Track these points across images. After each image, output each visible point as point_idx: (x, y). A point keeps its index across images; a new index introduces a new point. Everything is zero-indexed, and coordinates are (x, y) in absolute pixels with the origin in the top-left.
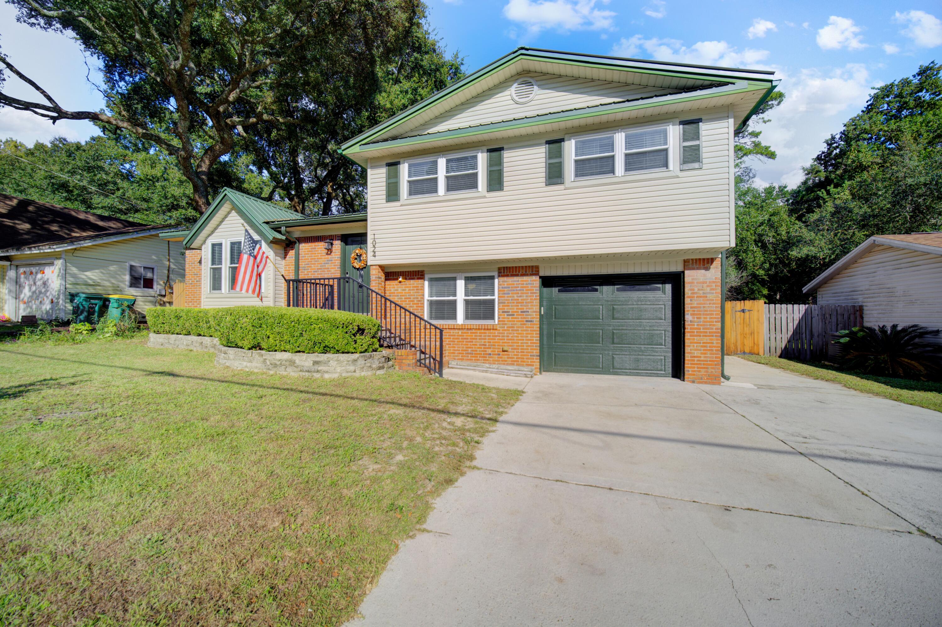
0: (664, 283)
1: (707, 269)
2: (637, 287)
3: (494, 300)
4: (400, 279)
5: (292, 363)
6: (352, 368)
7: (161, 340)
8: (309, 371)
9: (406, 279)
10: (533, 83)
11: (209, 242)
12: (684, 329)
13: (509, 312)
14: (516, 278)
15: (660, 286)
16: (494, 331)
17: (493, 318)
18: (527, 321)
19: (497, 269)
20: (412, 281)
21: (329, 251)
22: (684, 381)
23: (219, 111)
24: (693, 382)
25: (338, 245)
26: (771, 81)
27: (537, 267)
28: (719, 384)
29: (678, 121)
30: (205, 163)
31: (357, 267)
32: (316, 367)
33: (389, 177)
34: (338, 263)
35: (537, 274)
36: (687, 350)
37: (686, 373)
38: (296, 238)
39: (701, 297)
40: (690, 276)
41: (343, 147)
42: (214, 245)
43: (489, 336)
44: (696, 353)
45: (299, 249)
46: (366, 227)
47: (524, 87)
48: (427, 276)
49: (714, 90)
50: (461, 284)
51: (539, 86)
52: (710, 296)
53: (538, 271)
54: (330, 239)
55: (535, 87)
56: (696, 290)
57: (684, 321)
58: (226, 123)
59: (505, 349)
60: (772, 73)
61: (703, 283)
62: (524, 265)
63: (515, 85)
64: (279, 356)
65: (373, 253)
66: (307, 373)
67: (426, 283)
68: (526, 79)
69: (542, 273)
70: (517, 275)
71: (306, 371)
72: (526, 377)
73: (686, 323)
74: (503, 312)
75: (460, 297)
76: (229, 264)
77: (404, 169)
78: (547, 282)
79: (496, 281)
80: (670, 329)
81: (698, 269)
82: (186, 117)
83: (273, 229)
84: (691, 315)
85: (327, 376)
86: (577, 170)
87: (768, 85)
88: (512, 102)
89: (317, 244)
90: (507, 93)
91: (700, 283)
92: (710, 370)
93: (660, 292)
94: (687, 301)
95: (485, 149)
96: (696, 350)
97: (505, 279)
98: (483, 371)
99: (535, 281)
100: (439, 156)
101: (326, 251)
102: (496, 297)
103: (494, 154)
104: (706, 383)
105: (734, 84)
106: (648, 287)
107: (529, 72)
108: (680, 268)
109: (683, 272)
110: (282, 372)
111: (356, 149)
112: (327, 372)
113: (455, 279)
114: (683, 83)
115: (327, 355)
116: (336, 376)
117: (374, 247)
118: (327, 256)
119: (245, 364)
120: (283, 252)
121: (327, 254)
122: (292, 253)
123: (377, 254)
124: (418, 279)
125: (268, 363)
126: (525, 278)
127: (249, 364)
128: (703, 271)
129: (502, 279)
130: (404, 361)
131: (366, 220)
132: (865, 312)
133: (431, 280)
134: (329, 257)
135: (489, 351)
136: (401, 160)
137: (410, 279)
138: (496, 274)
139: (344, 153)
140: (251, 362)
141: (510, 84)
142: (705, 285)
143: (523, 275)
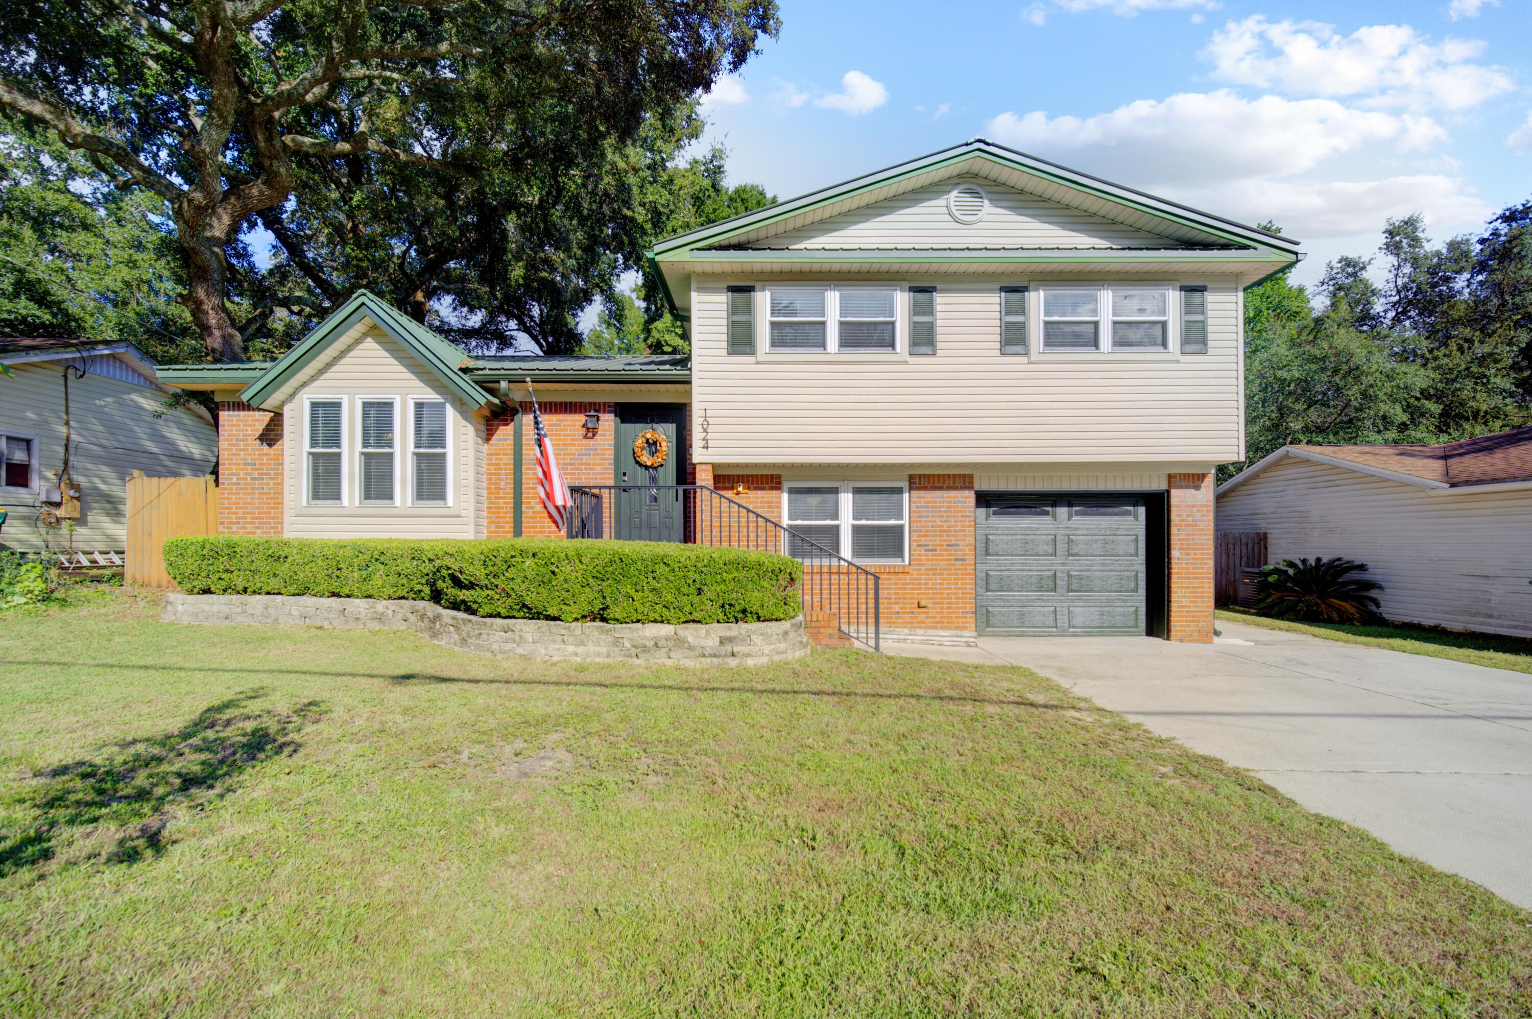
0: (1135, 505)
1: (1197, 488)
2: (1102, 510)
3: (901, 527)
4: (740, 489)
5: (679, 642)
6: (782, 646)
7: (225, 609)
8: (715, 656)
9: (749, 488)
10: (983, 195)
11: (305, 399)
12: (1169, 568)
13: (928, 545)
14: (938, 493)
15: (1131, 508)
16: (904, 576)
17: (899, 553)
18: (956, 560)
19: (907, 478)
20: (760, 493)
21: (591, 432)
22: (1168, 638)
23: (272, 117)
24: (1181, 641)
25: (608, 421)
26: (1296, 254)
27: (971, 477)
28: (1211, 641)
29: (1178, 285)
30: (219, 219)
31: (649, 464)
32: (728, 648)
33: (734, 310)
34: (610, 454)
35: (970, 487)
36: (1174, 597)
37: (1172, 629)
38: (521, 403)
39: (1189, 525)
40: (1178, 497)
41: (657, 249)
42: (315, 406)
43: (896, 584)
44: (1184, 602)
45: (521, 425)
46: (689, 393)
47: (967, 198)
48: (786, 485)
49: (1233, 253)
50: (846, 501)
51: (990, 200)
52: (1201, 525)
53: (972, 483)
54: (592, 409)
55: (986, 202)
56: (1184, 517)
57: (1169, 558)
58: (283, 142)
59: (923, 603)
60: (1297, 244)
61: (1193, 506)
62: (951, 472)
63: (955, 193)
64: (652, 631)
65: (703, 443)
66: (715, 660)
67: (785, 496)
68: (972, 186)
69: (978, 486)
70: (941, 488)
71: (711, 656)
72: (969, 646)
73: (1173, 561)
74: (919, 546)
75: (846, 521)
76: (359, 447)
77: (763, 299)
78: (985, 499)
79: (906, 496)
80: (1142, 569)
81: (1187, 487)
82: (226, 122)
83: (476, 382)
84: (1180, 549)
85: (750, 662)
86: (1047, 336)
87: (1292, 258)
88: (949, 218)
89: (562, 417)
90: (941, 202)
91: (1189, 506)
92: (1201, 624)
93: (1131, 518)
94: (1174, 530)
95: (907, 285)
96: (1184, 597)
97: (922, 493)
98: (899, 641)
99: (969, 497)
100: (829, 287)
101: (584, 431)
102: (905, 522)
103: (921, 296)
104: (1196, 641)
105: (1255, 249)
106: (1116, 510)
107: (976, 176)
108: (1163, 486)
109: (1168, 492)
110: (660, 659)
111: (683, 255)
112: (748, 655)
113: (835, 491)
114: (1192, 235)
115: (743, 626)
116: (764, 660)
117: (705, 430)
118: (585, 441)
119: (570, 648)
120: (483, 428)
121: (586, 437)
122: (505, 433)
123: (710, 443)
124: (772, 488)
125: (627, 645)
126: (953, 493)
127: (580, 650)
128: (1193, 491)
129: (915, 493)
130: (822, 630)
131: (689, 382)
132: (1269, 541)
133: (791, 491)
134: (591, 442)
135: (897, 608)
136: (758, 285)
137: (756, 489)
138: (905, 484)
139: (658, 258)
140: (582, 643)
141: (948, 188)
142: (1195, 510)
143: (949, 488)
